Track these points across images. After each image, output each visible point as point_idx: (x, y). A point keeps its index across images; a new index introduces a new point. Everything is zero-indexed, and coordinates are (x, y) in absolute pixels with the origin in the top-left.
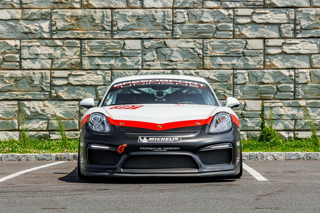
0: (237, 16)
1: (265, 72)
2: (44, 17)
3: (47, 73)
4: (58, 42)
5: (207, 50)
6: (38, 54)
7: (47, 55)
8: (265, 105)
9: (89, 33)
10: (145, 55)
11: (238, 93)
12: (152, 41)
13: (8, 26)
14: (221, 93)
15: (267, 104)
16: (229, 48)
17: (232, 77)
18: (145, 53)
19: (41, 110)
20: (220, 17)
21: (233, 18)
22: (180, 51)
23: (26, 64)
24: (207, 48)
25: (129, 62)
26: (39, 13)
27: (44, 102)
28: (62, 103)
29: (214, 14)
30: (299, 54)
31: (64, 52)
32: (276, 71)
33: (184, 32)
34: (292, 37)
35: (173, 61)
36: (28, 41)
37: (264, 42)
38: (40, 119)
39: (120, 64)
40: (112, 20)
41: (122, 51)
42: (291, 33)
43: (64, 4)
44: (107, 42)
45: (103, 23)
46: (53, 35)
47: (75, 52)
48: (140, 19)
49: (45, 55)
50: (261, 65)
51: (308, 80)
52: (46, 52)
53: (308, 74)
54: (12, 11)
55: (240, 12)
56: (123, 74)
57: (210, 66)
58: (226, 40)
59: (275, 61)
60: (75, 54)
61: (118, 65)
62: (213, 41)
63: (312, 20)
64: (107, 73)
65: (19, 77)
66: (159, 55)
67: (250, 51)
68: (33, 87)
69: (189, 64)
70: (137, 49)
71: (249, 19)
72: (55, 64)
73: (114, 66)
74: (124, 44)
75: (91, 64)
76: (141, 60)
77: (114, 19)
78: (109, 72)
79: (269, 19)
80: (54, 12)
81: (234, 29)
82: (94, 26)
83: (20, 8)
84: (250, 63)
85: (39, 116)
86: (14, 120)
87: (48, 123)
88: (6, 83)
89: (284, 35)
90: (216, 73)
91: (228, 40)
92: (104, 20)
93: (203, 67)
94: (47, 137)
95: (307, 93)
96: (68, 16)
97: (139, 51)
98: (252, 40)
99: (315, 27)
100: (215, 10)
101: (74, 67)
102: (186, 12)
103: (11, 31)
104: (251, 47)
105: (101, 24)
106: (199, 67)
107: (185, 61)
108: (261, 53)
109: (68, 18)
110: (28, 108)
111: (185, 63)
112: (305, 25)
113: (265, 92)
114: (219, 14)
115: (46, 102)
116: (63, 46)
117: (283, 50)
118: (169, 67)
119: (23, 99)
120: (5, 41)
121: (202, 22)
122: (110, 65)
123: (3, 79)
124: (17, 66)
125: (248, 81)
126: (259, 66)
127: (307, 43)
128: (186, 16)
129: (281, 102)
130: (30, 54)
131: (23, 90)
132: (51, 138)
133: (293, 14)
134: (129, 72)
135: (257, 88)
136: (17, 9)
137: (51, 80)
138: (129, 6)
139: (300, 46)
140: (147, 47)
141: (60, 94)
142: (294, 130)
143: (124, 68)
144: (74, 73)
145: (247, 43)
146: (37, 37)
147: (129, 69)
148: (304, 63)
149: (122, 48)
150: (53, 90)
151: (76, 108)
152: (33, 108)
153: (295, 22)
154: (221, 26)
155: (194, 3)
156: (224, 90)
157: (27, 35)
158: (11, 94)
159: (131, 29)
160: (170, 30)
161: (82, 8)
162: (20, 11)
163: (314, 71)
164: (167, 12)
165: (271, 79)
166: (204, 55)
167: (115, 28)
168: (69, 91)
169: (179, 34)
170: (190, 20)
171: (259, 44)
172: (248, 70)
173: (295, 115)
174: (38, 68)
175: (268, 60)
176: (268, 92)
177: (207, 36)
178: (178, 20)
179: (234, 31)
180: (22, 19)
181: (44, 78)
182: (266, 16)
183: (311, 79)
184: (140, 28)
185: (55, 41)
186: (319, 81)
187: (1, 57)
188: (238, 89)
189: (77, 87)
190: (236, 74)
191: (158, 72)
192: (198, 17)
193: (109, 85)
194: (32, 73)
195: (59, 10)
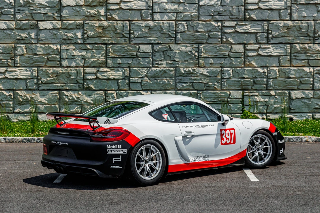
0: (224, 27)
1: (245, 70)
2: (78, 27)
3: (81, 70)
5: (201, 53)
6: (74, 55)
7: (81, 56)
8: (245, 94)
9: (112, 39)
11: (225, 85)
12: (161, 46)
13: (51, 34)
14: (212, 85)
15: (247, 93)
16: (218, 51)
17: (220, 73)
18: (155, 55)
19: (76, 98)
20: (212, 27)
21: (221, 28)
22: (182, 53)
23: (65, 63)
24: (202, 51)
25: (142, 62)
26: (74, 24)
27: (78, 92)
28: (92, 92)
29: (207, 25)
30: (270, 56)
31: (93, 54)
32: (253, 68)
33: (184, 39)
34: (266, 43)
35: (176, 61)
36: (66, 45)
37: (245, 47)
38: (76, 104)
39: (136, 63)
40: (130, 30)
41: (138, 53)
42: (265, 40)
43: (93, 17)
44: (126, 47)
45: (123, 32)
46: (85, 41)
47: (102, 54)
48: (151, 29)
49: (79, 56)
50: (242, 64)
51: (277, 75)
52: (80, 54)
53: (277, 71)
54: (54, 22)
55: (227, 24)
56: (138, 71)
58: (216, 45)
59: (253, 61)
60: (102, 56)
61: (134, 64)
63: (281, 31)
64: (126, 70)
65: (60, 73)
66: (165, 56)
67: (234, 53)
68: (70, 80)
69: (188, 63)
70: (148, 52)
71: (233, 29)
72: (87, 63)
73: (132, 65)
74: (139, 48)
75: (114, 63)
76: (151, 60)
78: (128, 69)
79: (248, 29)
80: (86, 24)
82: (116, 34)
83: (60, 20)
84: (234, 63)
85: (75, 102)
86: (56, 105)
87: (82, 107)
88: (50, 77)
89: (260, 41)
90: (208, 70)
91: (218, 45)
92: (124, 30)
93: (198, 66)
95: (276, 85)
96: (96, 26)
97: (151, 54)
98: (237, 45)
99: (283, 35)
100: (208, 22)
101: (101, 65)
102: (186, 24)
103: (53, 38)
104: (235, 51)
105: (122, 33)
106: (196, 66)
109: (96, 28)
110: (66, 97)
111: (185, 62)
112: (275, 34)
113: (245, 84)
115: (80, 92)
116: (92, 49)
117: (259, 53)
118: (172, 66)
119: (63, 89)
120: (49, 46)
121: (198, 32)
122: (129, 63)
123: (47, 74)
124: (58, 64)
125: (232, 76)
126: (240, 65)
127: (277, 48)
128: (186, 27)
129: (257, 92)
131: (63, 82)
133: (266, 25)
134: (142, 69)
135: (239, 82)
136: (57, 21)
137: (83, 75)
138: (143, 19)
139: (271, 50)
140: (156, 50)
141: (91, 86)
142: (267, 113)
143: (139, 66)
144: (101, 70)
145: (231, 48)
146: (73, 42)
147: (142, 67)
148: (275, 63)
149: (137, 51)
150: (86, 82)
151: (103, 96)
152: (71, 96)
153: (268, 31)
154: (212, 35)
155: (192, 17)
156: (214, 83)
157: (65, 40)
158: (54, 85)
159: (144, 37)
160: (174, 37)
161: (107, 20)
162: (60, 23)
163: (282, 69)
164: (172, 23)
165: (250, 75)
166: (199, 56)
167: (132, 36)
168: (96, 84)
169: (181, 41)
170: (189, 30)
171: (240, 48)
172: (232, 68)
173: (267, 102)
174: (74, 65)
175: (247, 60)
176: (247, 84)
177: (202, 42)
178: (180, 29)
179: (221, 38)
180: (61, 28)
181: (78, 74)
182: (246, 27)
183: (279, 75)
184: (150, 36)
185: (87, 46)
186: (286, 76)
187: (46, 58)
188: (224, 82)
189: (103, 80)
190: (223, 71)
191: (164, 69)
192: (195, 27)
193: (128, 79)
194: (69, 70)
195: (89, 22)
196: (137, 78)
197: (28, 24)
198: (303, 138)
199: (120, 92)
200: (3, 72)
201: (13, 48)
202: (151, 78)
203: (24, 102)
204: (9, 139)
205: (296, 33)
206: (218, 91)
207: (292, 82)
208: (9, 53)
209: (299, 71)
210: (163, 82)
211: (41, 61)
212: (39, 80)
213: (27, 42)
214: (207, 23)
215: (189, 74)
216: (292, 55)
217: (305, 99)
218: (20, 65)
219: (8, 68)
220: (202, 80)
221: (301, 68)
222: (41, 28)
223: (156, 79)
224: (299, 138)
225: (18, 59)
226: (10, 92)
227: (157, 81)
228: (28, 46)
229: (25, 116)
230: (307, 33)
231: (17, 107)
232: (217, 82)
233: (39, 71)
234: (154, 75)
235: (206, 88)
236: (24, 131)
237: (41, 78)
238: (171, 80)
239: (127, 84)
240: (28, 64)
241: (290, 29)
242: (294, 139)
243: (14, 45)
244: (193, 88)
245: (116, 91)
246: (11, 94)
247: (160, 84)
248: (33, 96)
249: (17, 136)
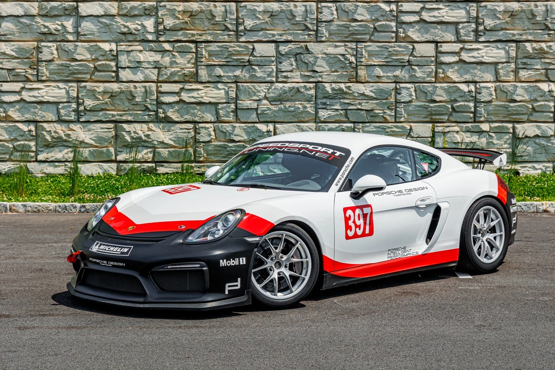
0: (402, 12)
1: (437, 87)
2: (147, 12)
3: (152, 87)
4: (167, 46)
5: (362, 58)
6: (140, 62)
7: (152, 63)
8: (437, 129)
9: (206, 33)
10: (281, 63)
11: (402, 114)
12: (291, 45)
13: (100, 24)
14: (379, 113)
15: (439, 128)
17: (393, 94)
18: (281, 60)
19: (145, 135)
20: (379, 13)
21: (396, 15)
22: (327, 58)
23: (125, 75)
24: (362, 55)
25: (259, 73)
26: (141, 7)
27: (148, 125)
28: (172, 126)
29: (372, 9)
30: (481, 63)
31: (174, 60)
32: (451, 85)
33: (331, 34)
34: (473, 41)
35: (317, 72)
36: (127, 44)
37: (437, 47)
38: (144, 146)
39: (247, 75)
40: (238, 17)
41: (251, 58)
42: (472, 36)
44: (231, 47)
45: (226, 20)
46: (159, 36)
47: (189, 59)
48: (274, 15)
49: (149, 62)
50: (432, 77)
51: (493, 97)
52: (151, 59)
53: (493, 89)
54: (106, 4)
55: (406, 7)
56: (251, 89)
57: (365, 78)
58: (387, 44)
59: (451, 71)
60: (189, 62)
61: (245, 76)
62: (369, 46)
63: (499, 19)
64: (231, 87)
65: (116, 92)
66: (299, 63)
67: (418, 58)
68: (133, 104)
69: (338, 76)
70: (270, 55)
71: (417, 16)
72: (163, 75)
73: (240, 78)
74: (254, 49)
75: (210, 75)
76: (275, 69)
77: (240, 15)
78: (234, 85)
79: (443, 17)
80: (161, 6)
81: (397, 30)
82: (213, 24)
84: (418, 75)
85: (142, 143)
86: (110, 148)
87: (154, 152)
88: (99, 99)
89: (463, 38)
90: (374, 88)
91: (390, 44)
92: (227, 17)
93: (356, 80)
94: (153, 171)
95: (491, 114)
96: (179, 11)
97: (273, 59)
98: (421, 44)
99: (504, 27)
100: (373, 4)
101: (187, 79)
102: (335, 7)
103: (104, 31)
104: (419, 54)
105: (223, 23)
106: (352, 80)
107: (333, 72)
108: (432, 62)
109: (179, 14)
110: (128, 133)
111: (332, 74)
112: (490, 24)
113: (437, 113)
114: (378, 10)
115: (151, 125)
116: (173, 51)
117: (461, 57)
118: (311, 80)
119: (121, 120)
120: (96, 45)
121: (356, 21)
122: (235, 76)
123: (94, 95)
124: (113, 77)
125: (415, 98)
126: (429, 79)
127: (492, 49)
128: (335, 12)
129: (457, 126)
130: (130, 61)
131: (121, 108)
132: (159, 172)
133: (474, 10)
134: (259, 87)
135: (426, 108)
136: (111, 1)
137: (157, 96)
139: (483, 53)
140: (283, 53)
141: (169, 114)
143: (253, 81)
144: (187, 86)
145: (414, 48)
146: (139, 39)
147: (259, 81)
148: (489, 75)
149: (250, 54)
150: (161, 108)
151: (190, 132)
152: (135, 132)
153: (477, 20)
154: (380, 26)
156: (383, 110)
157: (125, 36)
158: (106, 114)
159: (262, 30)
160: (314, 31)
161: (198, 0)
162: (116, 4)
163: (501, 86)
164: (310, 6)
165: (445, 96)
166: (358, 64)
167: (242, 28)
168: (179, 111)
169: (326, 36)
170: (340, 17)
171: (429, 49)
172: (414, 84)
173: (475, 142)
174: (140, 79)
175: (441, 71)
176: (441, 112)
177: (362, 38)
178: (324, 17)
179: (397, 32)
180: (119, 15)
181: (148, 94)
182: (439, 13)
183: (496, 96)
184: (273, 28)
185: (163, 45)
186: (508, 98)
187: (92, 66)
188: (401, 109)
189: (192, 105)
190: (399, 89)
191: (297, 86)
192: (350, 13)
193: (234, 103)
194: (132, 86)
195: (167, 3)
196: (249, 102)
197: (61, 7)
198: (540, 206)
199: (220, 125)
200: (18, 90)
201: (34, 48)
202: (275, 101)
203: (55, 142)
204: (32, 206)
205: (527, 23)
206: (390, 125)
207: (519, 109)
208: (28, 58)
209: (531, 90)
210: (295, 109)
211: (83, 72)
212: (80, 104)
213: (59, 39)
214: (372, 6)
215: (339, 94)
216: (519, 61)
217: (541, 139)
218: (47, 79)
219: (25, 84)
220: (363, 104)
221: (534, 84)
222: (84, 14)
223: (283, 103)
224: (533, 205)
225: (43, 69)
226: (29, 125)
227: (284, 106)
228: (60, 45)
229: (56, 166)
230: (544, 24)
231: (42, 151)
232: (388, 108)
233: (80, 89)
234: (279, 96)
235: (369, 119)
236: (55, 193)
237: (84, 101)
238: (309, 105)
239: (232, 112)
240: (60, 76)
241: (515, 17)
242: (523, 207)
243: (36, 43)
244: (347, 120)
245: (214, 124)
246: (32, 127)
247: (289, 111)
248: (70, 132)
249: (46, 201)
